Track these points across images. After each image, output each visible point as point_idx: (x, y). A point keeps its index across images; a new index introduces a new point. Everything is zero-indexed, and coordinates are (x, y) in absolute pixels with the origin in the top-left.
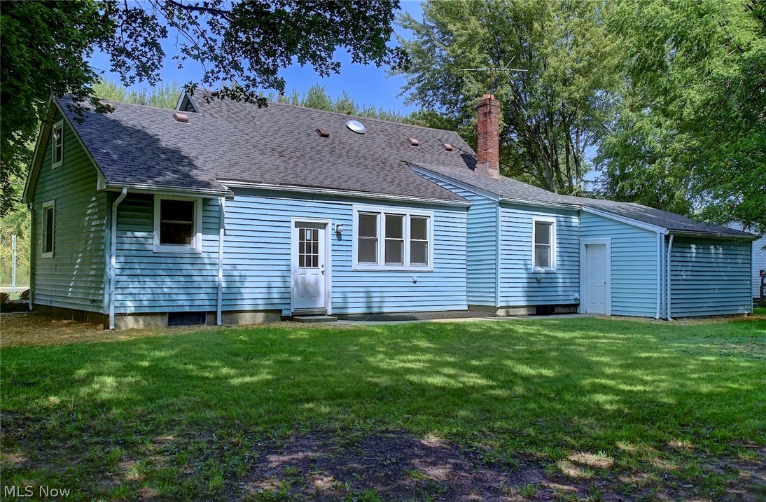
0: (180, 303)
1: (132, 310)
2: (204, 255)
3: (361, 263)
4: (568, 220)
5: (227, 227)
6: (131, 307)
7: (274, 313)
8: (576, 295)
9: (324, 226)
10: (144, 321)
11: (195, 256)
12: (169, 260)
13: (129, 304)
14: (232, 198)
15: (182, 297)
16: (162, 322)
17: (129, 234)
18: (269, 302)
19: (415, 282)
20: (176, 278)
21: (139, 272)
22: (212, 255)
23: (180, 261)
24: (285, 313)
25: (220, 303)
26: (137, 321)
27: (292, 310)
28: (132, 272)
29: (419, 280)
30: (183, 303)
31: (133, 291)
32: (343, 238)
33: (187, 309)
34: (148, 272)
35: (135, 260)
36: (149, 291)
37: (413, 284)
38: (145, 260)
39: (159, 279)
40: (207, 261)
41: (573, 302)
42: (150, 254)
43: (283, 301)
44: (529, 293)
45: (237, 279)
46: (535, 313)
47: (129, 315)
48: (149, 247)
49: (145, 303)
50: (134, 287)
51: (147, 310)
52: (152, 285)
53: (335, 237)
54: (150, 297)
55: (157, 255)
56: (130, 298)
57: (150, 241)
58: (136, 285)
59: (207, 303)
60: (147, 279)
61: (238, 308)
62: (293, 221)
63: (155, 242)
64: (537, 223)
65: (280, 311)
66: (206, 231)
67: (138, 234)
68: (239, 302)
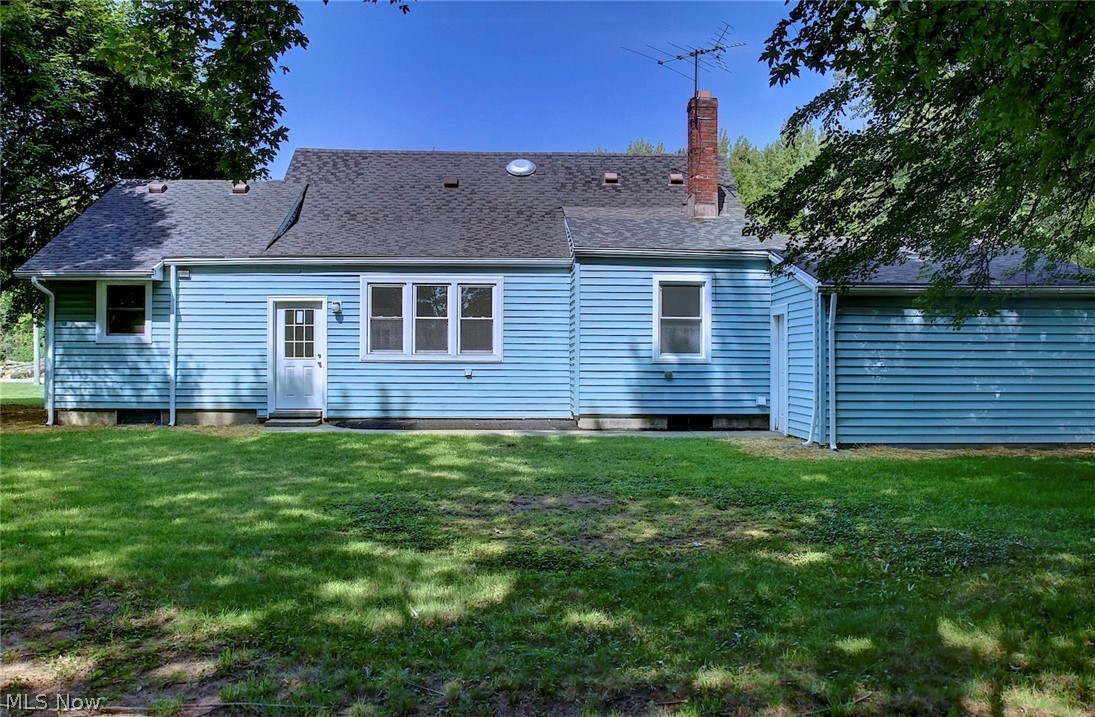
0: (126, 399)
1: (74, 405)
2: (154, 345)
3: (376, 352)
4: (737, 276)
5: (182, 312)
6: (70, 401)
7: (246, 414)
8: (761, 400)
9: (319, 305)
10: (89, 417)
11: (142, 347)
12: (113, 352)
13: (69, 398)
14: (189, 278)
15: (127, 392)
16: (109, 420)
17: (69, 324)
18: (235, 399)
19: (469, 377)
20: (121, 372)
21: (80, 365)
22: (162, 345)
23: (124, 352)
24: (260, 414)
25: (172, 400)
26: (82, 417)
27: (269, 411)
28: (73, 365)
29: (475, 373)
30: (128, 398)
31: (75, 385)
32: (345, 319)
33: (135, 406)
34: (88, 365)
35: (75, 352)
36: (91, 385)
37: (466, 380)
38: (86, 352)
39: (101, 372)
40: (156, 352)
41: (757, 412)
42: (92, 345)
43: (255, 400)
44: (639, 395)
45: (195, 372)
46: (666, 427)
47: (71, 410)
48: (91, 338)
49: (87, 398)
50: (75, 381)
51: (91, 406)
52: (95, 379)
53: (334, 319)
54: (92, 392)
55: (99, 346)
56: (71, 392)
57: (91, 331)
58: (78, 378)
59: (157, 399)
60: (89, 372)
61: (196, 407)
62: (271, 301)
63: (97, 331)
64: (663, 285)
65: (254, 411)
66: (156, 317)
67: (79, 324)
68: (197, 399)
